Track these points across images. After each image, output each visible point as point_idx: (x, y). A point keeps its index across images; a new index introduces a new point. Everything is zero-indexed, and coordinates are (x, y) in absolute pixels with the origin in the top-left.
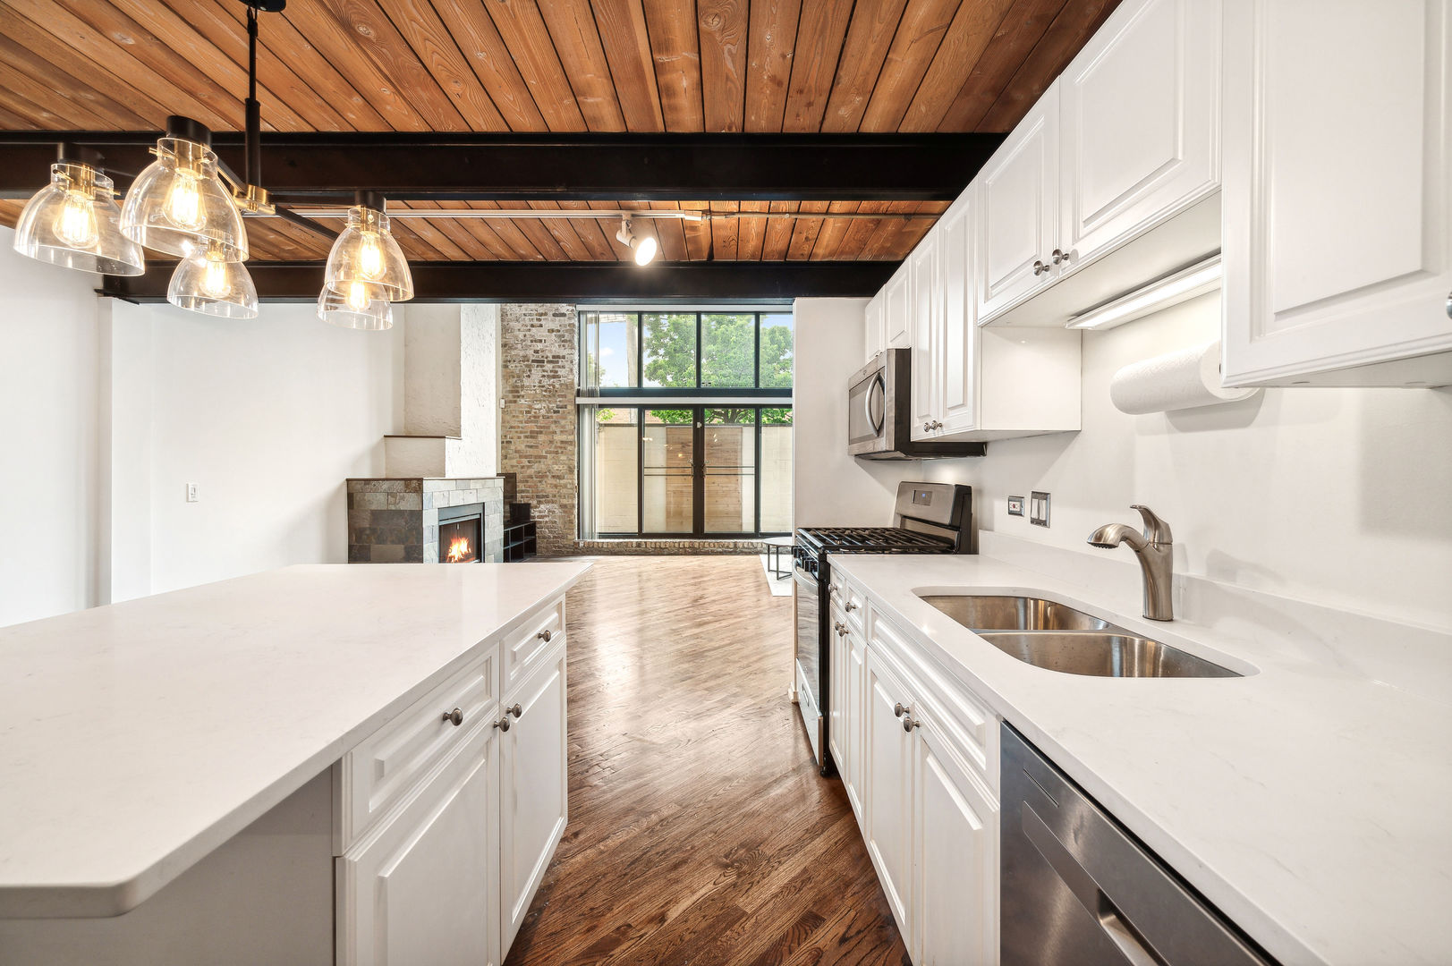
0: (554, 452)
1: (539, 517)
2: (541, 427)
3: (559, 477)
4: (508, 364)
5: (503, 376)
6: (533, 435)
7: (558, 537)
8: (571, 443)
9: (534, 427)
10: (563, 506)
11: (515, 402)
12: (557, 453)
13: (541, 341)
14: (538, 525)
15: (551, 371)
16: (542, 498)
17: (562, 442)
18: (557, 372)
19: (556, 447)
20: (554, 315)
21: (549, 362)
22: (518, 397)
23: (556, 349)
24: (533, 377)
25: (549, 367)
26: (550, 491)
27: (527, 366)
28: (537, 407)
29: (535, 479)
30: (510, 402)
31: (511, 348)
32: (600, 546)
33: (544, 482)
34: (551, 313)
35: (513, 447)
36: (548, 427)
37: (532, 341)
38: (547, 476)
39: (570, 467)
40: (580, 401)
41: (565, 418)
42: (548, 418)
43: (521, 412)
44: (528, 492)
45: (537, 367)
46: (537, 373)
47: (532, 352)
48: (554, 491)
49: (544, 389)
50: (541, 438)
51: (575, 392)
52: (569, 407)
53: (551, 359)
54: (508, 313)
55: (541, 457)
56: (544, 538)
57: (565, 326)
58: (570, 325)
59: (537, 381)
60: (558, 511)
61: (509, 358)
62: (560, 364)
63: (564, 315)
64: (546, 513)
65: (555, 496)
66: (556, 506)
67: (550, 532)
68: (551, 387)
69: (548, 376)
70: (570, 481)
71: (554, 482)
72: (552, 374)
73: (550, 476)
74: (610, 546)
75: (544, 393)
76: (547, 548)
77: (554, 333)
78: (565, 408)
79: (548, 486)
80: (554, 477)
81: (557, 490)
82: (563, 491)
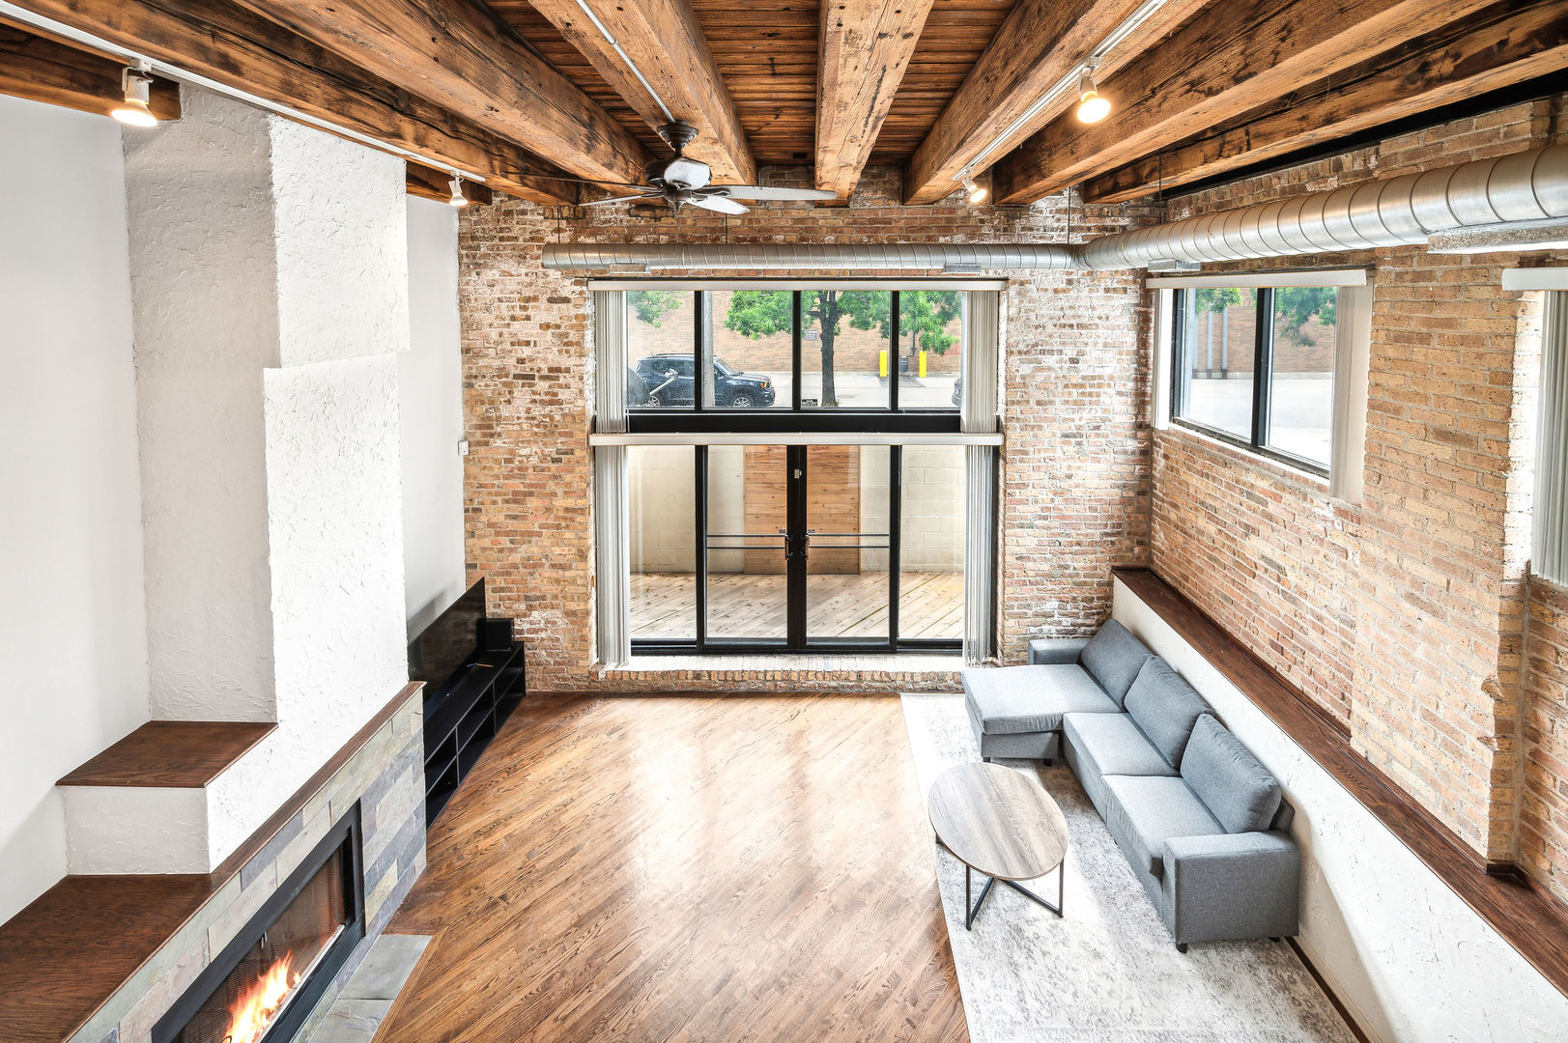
0: (553, 526)
1: (529, 631)
2: (531, 485)
3: (562, 567)
4: (474, 381)
5: (466, 402)
6: (517, 498)
7: (563, 663)
8: (582, 511)
9: (517, 485)
10: (569, 613)
11: (486, 444)
12: (558, 527)
13: (528, 343)
14: (529, 645)
15: (547, 394)
16: (533, 601)
17: (567, 510)
18: (556, 395)
19: (557, 518)
20: (551, 300)
21: (544, 378)
22: (492, 435)
23: (555, 358)
24: (516, 402)
25: (542, 386)
26: (549, 589)
27: (505, 384)
28: (524, 452)
29: (522, 570)
30: (479, 444)
31: (477, 355)
32: (633, 678)
33: (537, 576)
34: (545, 297)
35: (484, 518)
36: (543, 486)
37: (513, 344)
38: (542, 565)
39: (580, 551)
40: (596, 440)
41: (571, 471)
42: (542, 470)
43: (497, 461)
44: (511, 590)
45: (523, 385)
46: (522, 397)
47: (513, 361)
48: (555, 589)
49: (535, 422)
50: (532, 503)
51: (588, 426)
52: (578, 453)
53: (545, 372)
54: (472, 297)
55: (531, 534)
56: (539, 664)
57: (569, 318)
58: (576, 317)
59: (522, 409)
60: (562, 622)
61: (474, 372)
62: (562, 381)
63: (566, 300)
65: (556, 597)
66: (558, 613)
67: (550, 655)
68: (548, 420)
69: (542, 402)
70: (582, 573)
71: (555, 575)
72: (548, 398)
73: (547, 565)
74: (649, 678)
75: (535, 429)
76: (544, 679)
77: (551, 331)
78: (572, 454)
79: (545, 581)
80: (553, 566)
81: (560, 588)
82: (571, 589)
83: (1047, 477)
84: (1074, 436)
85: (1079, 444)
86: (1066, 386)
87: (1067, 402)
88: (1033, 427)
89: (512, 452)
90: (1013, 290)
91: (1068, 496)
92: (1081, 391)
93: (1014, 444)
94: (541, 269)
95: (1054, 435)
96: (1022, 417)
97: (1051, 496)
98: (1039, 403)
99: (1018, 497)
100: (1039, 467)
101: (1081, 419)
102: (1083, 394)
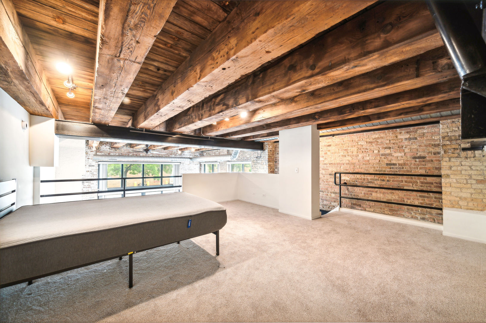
20: (89, 166)
69: (86, 187)
77: (89, 172)
90: (182, 164)
94: (87, 159)
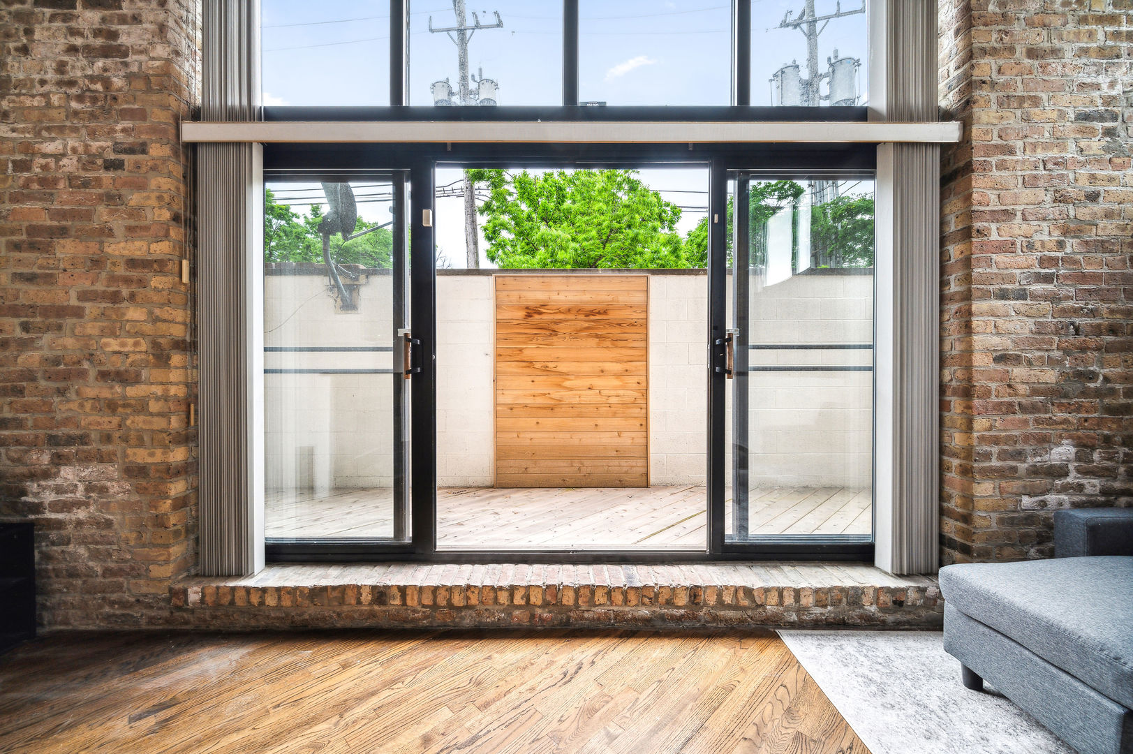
0: (104, 296)
1: (53, 507)
2: (62, 215)
3: (123, 378)
6: (38, 239)
7: (120, 573)
9: (35, 212)
10: (135, 472)
12: (115, 298)
15: (97, 33)
16: (65, 446)
17: (132, 263)
18: (114, 35)
19: (112, 279)
24: (39, 51)
25: (87, 19)
26: (93, 422)
27: (19, 16)
28: (51, 147)
29: (43, 383)
32: (255, 600)
33: (72, 395)
36: (88, 216)
38: (82, 374)
40: (192, 132)
41: (141, 187)
42: (86, 184)
44: (19, 424)
45: (53, 18)
48: (108, 422)
49: (74, 91)
50: (66, 249)
52: (157, 151)
55: (62, 311)
56: (73, 574)
59: (50, 64)
60: (118, 489)
62: (125, 8)
64: (80, 494)
65: (107, 438)
66: (112, 470)
67: (95, 555)
68: (99, 87)
69: (88, 51)
70: (158, 390)
71: (106, 394)
72: (99, 42)
73: (92, 373)
74: (287, 602)
75: (74, 105)
76: (84, 605)
78: (144, 152)
79: (88, 406)
80: (104, 376)
81: (116, 420)
82: (137, 422)
83: (1049, 198)
84: (1101, 117)
85: (1110, 133)
86: (1083, 20)
87: (1085, 51)
88: (1022, 100)
89: (27, 148)
91: (1092, 235)
92: (1109, 29)
93: (987, 132)
95: (1062, 115)
96: (1002, 79)
97: (1056, 235)
98: (1032, 53)
99: (994, 236)
100: (1035, 177)
101: (1112, 85)
102: (1117, 35)
